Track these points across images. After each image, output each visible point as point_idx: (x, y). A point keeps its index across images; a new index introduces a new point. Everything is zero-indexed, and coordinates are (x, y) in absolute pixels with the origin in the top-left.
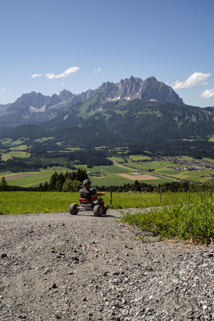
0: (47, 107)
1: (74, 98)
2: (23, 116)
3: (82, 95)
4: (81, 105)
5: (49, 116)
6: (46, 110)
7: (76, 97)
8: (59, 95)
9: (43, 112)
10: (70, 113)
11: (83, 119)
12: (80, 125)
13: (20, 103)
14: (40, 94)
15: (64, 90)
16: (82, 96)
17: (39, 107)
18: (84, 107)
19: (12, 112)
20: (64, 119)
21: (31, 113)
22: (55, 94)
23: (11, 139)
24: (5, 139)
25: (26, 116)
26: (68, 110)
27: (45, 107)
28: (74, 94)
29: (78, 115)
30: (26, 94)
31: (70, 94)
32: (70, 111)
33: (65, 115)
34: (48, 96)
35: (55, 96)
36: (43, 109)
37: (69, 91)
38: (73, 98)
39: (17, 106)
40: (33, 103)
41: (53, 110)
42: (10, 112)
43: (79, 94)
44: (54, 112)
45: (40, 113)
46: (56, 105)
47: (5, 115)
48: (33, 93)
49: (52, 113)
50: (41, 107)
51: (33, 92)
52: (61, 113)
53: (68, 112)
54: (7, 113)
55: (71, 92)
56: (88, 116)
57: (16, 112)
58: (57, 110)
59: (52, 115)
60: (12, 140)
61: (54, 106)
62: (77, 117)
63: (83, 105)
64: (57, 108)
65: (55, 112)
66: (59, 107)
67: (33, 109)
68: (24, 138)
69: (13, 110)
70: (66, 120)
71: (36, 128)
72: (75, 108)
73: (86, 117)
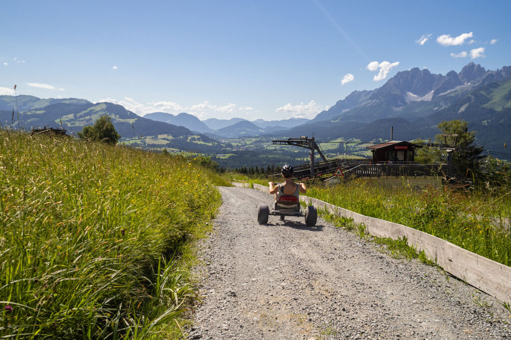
0: (436, 93)
1: (487, 77)
2: (394, 108)
3: (504, 71)
4: (496, 88)
5: (436, 108)
6: (433, 97)
7: (491, 75)
8: (460, 73)
9: (428, 101)
10: (473, 101)
11: (495, 112)
12: (486, 121)
13: (392, 86)
14: (426, 72)
15: (469, 64)
16: (503, 73)
17: (422, 93)
18: (500, 90)
19: (378, 101)
20: (460, 111)
21: (408, 102)
22: (453, 71)
23: (360, 140)
24: (351, 139)
25: (399, 107)
26: (469, 95)
27: (433, 93)
28: (488, 70)
29: (487, 104)
30: (403, 72)
31: (481, 70)
32: (473, 97)
33: (461, 105)
34: (440, 75)
35: (452, 74)
36: (428, 97)
37: (479, 65)
38: (484, 77)
39: (387, 91)
40: (414, 86)
41: (446, 98)
42: (374, 101)
43: (498, 69)
44: (445, 101)
45: (422, 102)
46: (452, 90)
47: (366, 105)
48: (416, 70)
49: (442, 103)
50: (427, 94)
51: (415, 68)
52: (457, 102)
53: (469, 100)
54: (369, 102)
55: (482, 66)
56: (505, 107)
57: (383, 100)
58: (451, 97)
59: (441, 107)
60: (360, 142)
61: (449, 91)
62: (483, 108)
63: (500, 87)
64: (453, 95)
65: (447, 101)
66: (457, 93)
67: (412, 96)
68: (381, 139)
69: (379, 98)
70: (462, 112)
71: (405, 124)
72: (483, 92)
73: (503, 107)
